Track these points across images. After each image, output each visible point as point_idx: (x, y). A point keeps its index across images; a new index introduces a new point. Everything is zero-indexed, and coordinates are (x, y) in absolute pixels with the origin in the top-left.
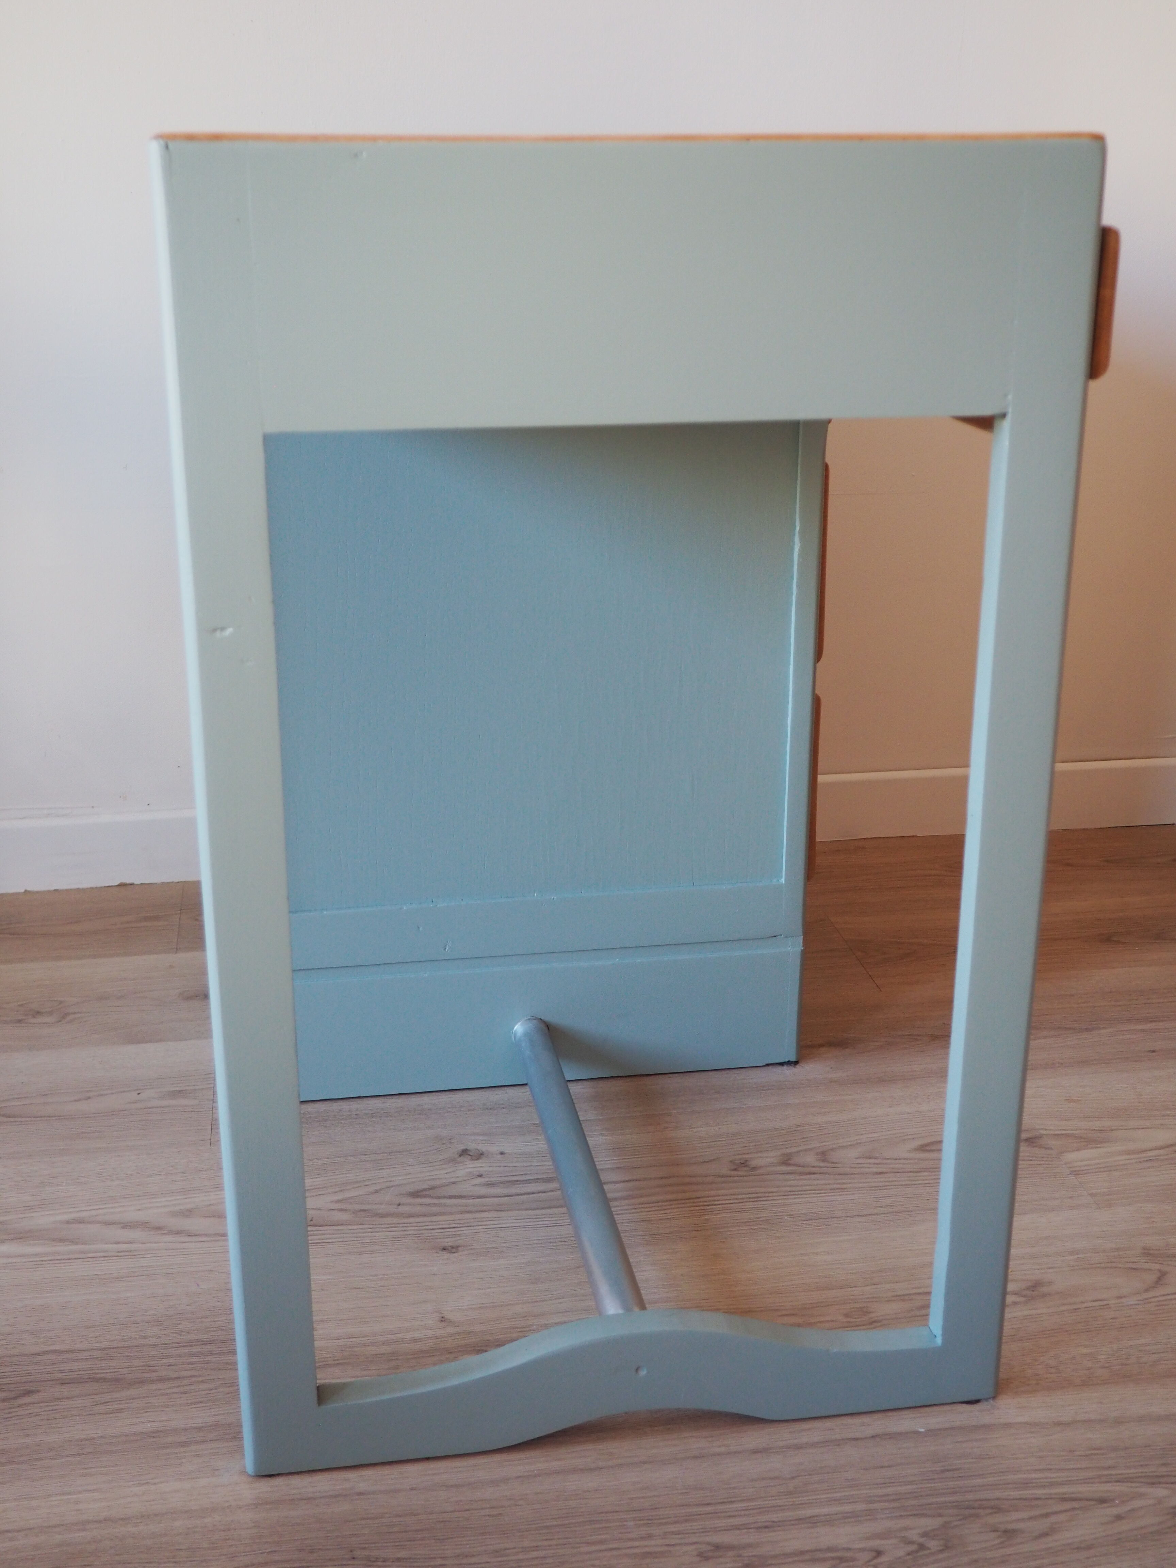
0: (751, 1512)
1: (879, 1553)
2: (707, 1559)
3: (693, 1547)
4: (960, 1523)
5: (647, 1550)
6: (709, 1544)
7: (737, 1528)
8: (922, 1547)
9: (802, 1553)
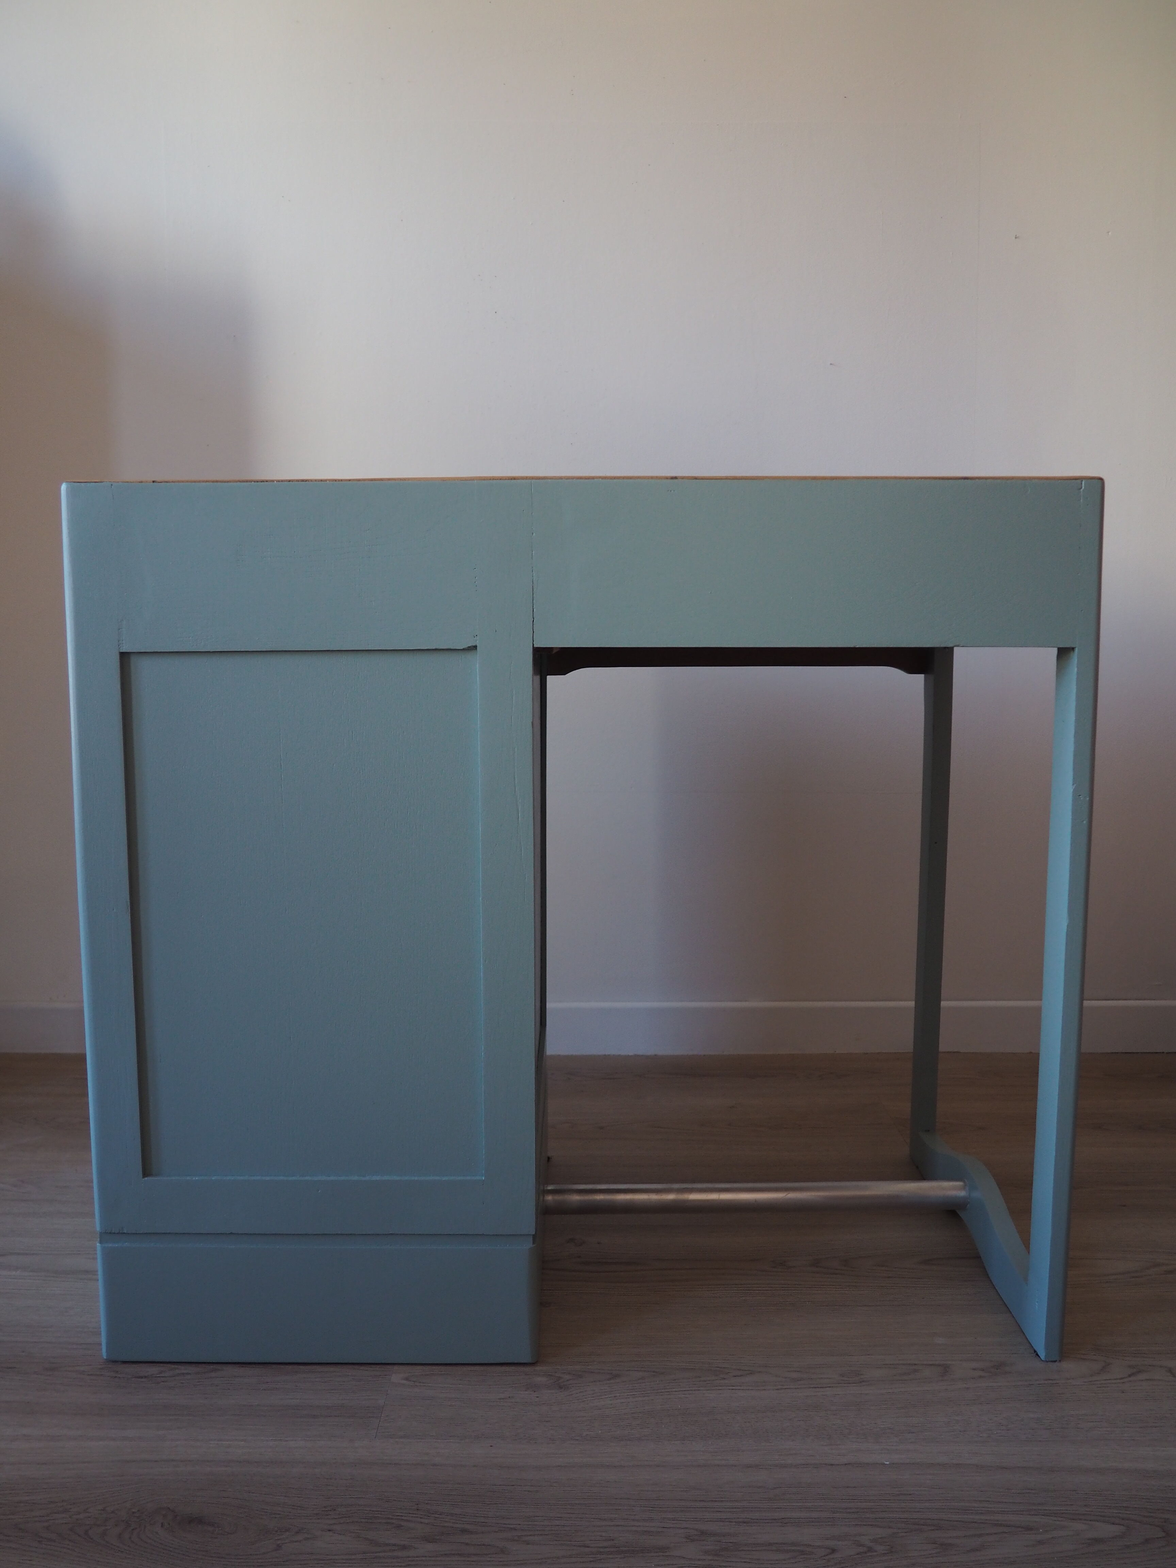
0: (735, 1510)
1: (833, 1551)
2: (693, 1541)
3: (683, 1531)
4: (905, 1534)
5: (645, 1529)
6: (696, 1530)
7: (722, 1520)
8: (870, 1549)
9: (770, 1544)
